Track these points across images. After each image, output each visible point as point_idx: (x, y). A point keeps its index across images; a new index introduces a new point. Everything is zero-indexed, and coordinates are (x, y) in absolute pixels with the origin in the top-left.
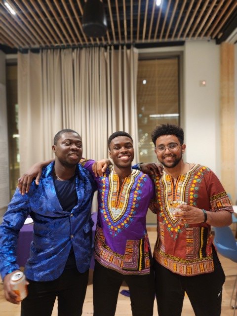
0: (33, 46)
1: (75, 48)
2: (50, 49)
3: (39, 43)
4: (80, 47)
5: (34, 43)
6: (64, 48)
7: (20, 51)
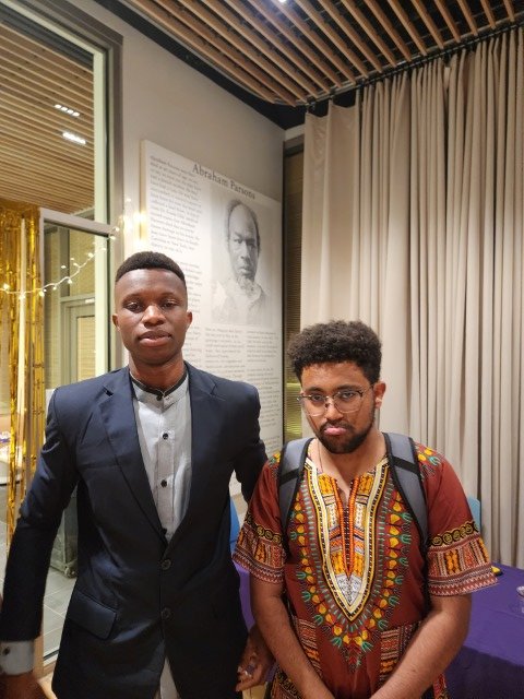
0: (340, 87)
1: (452, 54)
2: (382, 81)
3: (356, 72)
4: (467, 47)
5: (342, 78)
6: (421, 63)
7: (311, 111)
